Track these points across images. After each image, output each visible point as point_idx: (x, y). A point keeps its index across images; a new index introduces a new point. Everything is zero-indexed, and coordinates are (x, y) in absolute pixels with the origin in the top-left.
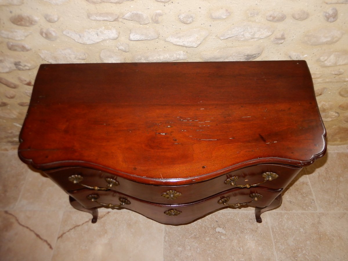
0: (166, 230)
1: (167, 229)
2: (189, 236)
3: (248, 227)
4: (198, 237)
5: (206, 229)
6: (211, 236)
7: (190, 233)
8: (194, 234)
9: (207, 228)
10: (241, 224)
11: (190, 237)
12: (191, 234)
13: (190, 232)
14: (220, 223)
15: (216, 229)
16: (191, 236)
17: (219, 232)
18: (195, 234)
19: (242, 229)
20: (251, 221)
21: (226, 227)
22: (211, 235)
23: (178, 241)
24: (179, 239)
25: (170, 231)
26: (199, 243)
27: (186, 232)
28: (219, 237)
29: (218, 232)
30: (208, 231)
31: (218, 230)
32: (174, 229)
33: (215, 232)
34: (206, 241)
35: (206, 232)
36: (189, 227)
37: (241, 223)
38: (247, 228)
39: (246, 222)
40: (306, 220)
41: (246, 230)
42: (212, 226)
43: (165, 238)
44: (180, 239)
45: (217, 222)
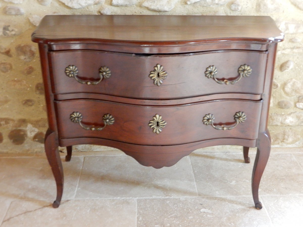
0: (139, 212)
1: (141, 212)
2: (169, 216)
4: (179, 216)
5: (188, 210)
7: (169, 213)
8: (174, 215)
9: (190, 210)
12: (171, 214)
14: (206, 205)
15: (200, 210)
16: (170, 216)
17: (204, 212)
21: (212, 209)
22: (195, 214)
23: (155, 220)
24: (156, 218)
25: (145, 213)
26: (180, 221)
27: (165, 213)
28: (205, 216)
30: (191, 212)
31: (202, 210)
32: (150, 211)
33: (200, 212)
34: (189, 219)
35: (189, 213)
36: (168, 210)
42: (196, 208)
43: (138, 218)
45: (202, 204)
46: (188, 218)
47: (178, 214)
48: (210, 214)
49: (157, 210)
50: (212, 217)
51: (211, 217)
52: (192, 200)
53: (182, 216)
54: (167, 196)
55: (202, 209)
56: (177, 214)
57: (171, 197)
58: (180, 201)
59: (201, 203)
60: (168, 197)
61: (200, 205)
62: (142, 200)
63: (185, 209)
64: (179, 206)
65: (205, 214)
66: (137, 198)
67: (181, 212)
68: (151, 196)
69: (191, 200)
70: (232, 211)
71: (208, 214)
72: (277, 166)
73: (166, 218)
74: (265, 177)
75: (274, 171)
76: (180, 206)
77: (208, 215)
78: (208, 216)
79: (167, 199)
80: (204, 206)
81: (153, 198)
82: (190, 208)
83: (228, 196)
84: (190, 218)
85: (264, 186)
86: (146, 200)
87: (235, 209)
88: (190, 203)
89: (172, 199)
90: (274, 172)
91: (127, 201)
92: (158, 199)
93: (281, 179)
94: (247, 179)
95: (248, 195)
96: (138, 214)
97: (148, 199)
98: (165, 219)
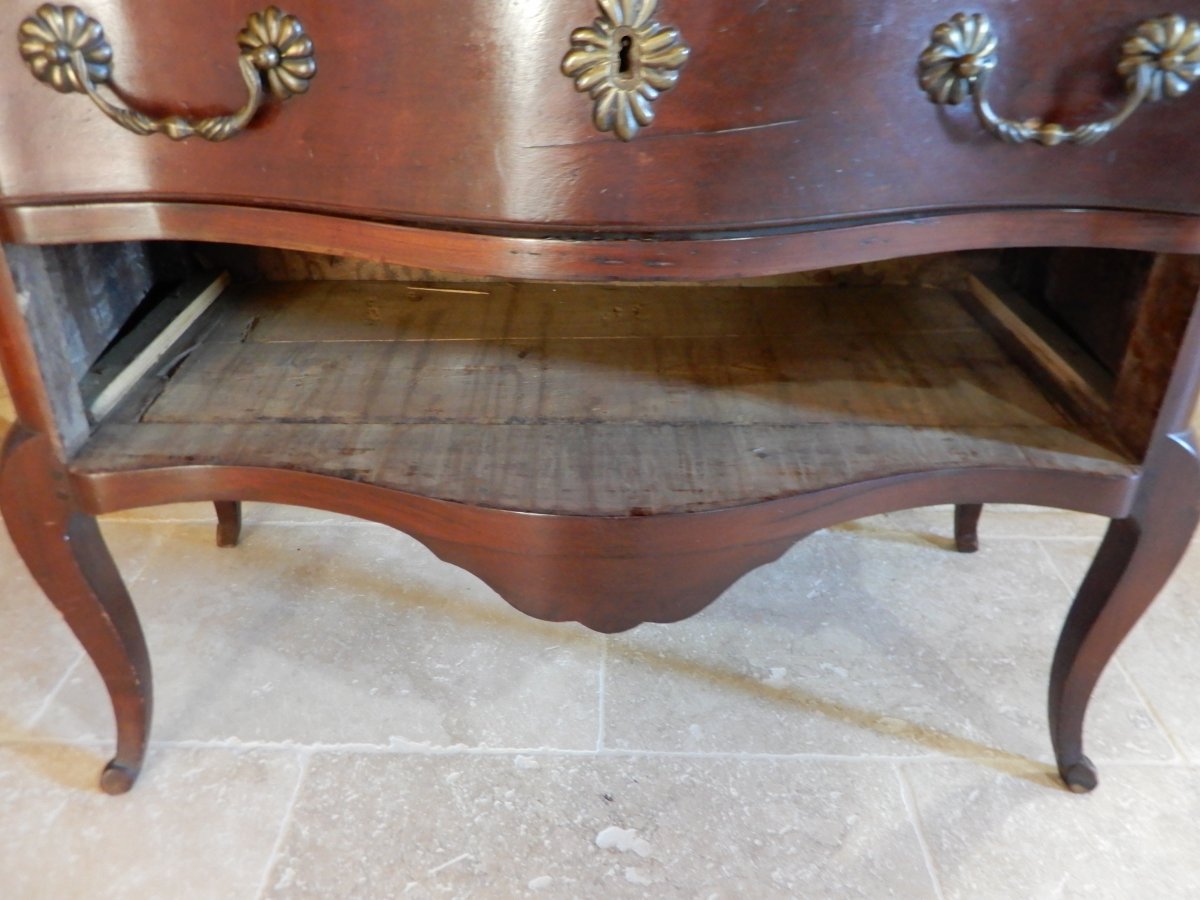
0: (293, 835)
1: (305, 832)
2: (432, 866)
3: (788, 827)
4: (485, 870)
5: (537, 832)
6: (566, 868)
7: (440, 850)
8: (458, 858)
9: (544, 829)
10: (748, 814)
11: (433, 871)
12: (445, 857)
13: (441, 846)
14: (628, 805)
15: (596, 834)
16: (439, 868)
17: (614, 851)
18: (465, 855)
19: (755, 837)
20: (806, 798)
21: (657, 827)
22: (568, 862)
24: (362, 879)
25: (320, 841)
27: (417, 848)
28: (611, 872)
29: (609, 850)
30: (547, 842)
31: (608, 835)
32: (348, 832)
33: (591, 848)
34: (527, 894)
35: (535, 848)
36: (438, 824)
37: (746, 809)
38: (782, 831)
39: (778, 801)
40: (1125, 800)
41: (781, 840)
42: (578, 819)
43: (276, 874)
44: (368, 881)
45: (610, 799)
46: (525, 888)
47: (482, 854)
48: (638, 863)
49: (382, 825)
50: (646, 881)
51: (641, 885)
52: (567, 767)
53: (499, 870)
54: (455, 740)
55: (606, 825)
56: (476, 853)
57: (473, 750)
58: (511, 774)
59: (607, 790)
60: (459, 747)
61: (602, 804)
62: (334, 761)
63: (524, 826)
64: (497, 802)
65: (612, 865)
66: (316, 746)
67: (500, 844)
68: (384, 739)
69: (562, 768)
70: (755, 848)
71: (630, 865)
72: (977, 599)
73: (412, 879)
74: (920, 654)
75: (963, 622)
76: (502, 805)
77: (628, 869)
78: (631, 874)
79: (449, 760)
80: (621, 807)
81: (391, 748)
82: (547, 821)
83: (744, 753)
84: (533, 883)
85: (919, 705)
86: (351, 757)
87: (772, 835)
88: (555, 787)
89: (474, 756)
90: (962, 628)
91: (262, 761)
92: (405, 755)
93: (996, 666)
94: (839, 662)
95: (840, 752)
96: (282, 849)
97: (364, 755)
98: (410, 885)
